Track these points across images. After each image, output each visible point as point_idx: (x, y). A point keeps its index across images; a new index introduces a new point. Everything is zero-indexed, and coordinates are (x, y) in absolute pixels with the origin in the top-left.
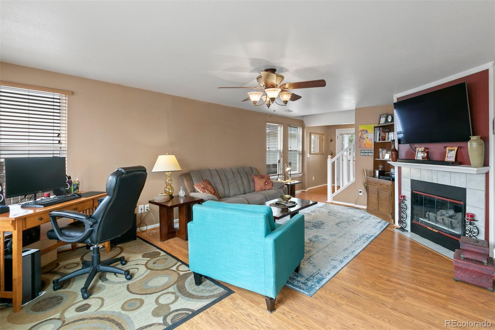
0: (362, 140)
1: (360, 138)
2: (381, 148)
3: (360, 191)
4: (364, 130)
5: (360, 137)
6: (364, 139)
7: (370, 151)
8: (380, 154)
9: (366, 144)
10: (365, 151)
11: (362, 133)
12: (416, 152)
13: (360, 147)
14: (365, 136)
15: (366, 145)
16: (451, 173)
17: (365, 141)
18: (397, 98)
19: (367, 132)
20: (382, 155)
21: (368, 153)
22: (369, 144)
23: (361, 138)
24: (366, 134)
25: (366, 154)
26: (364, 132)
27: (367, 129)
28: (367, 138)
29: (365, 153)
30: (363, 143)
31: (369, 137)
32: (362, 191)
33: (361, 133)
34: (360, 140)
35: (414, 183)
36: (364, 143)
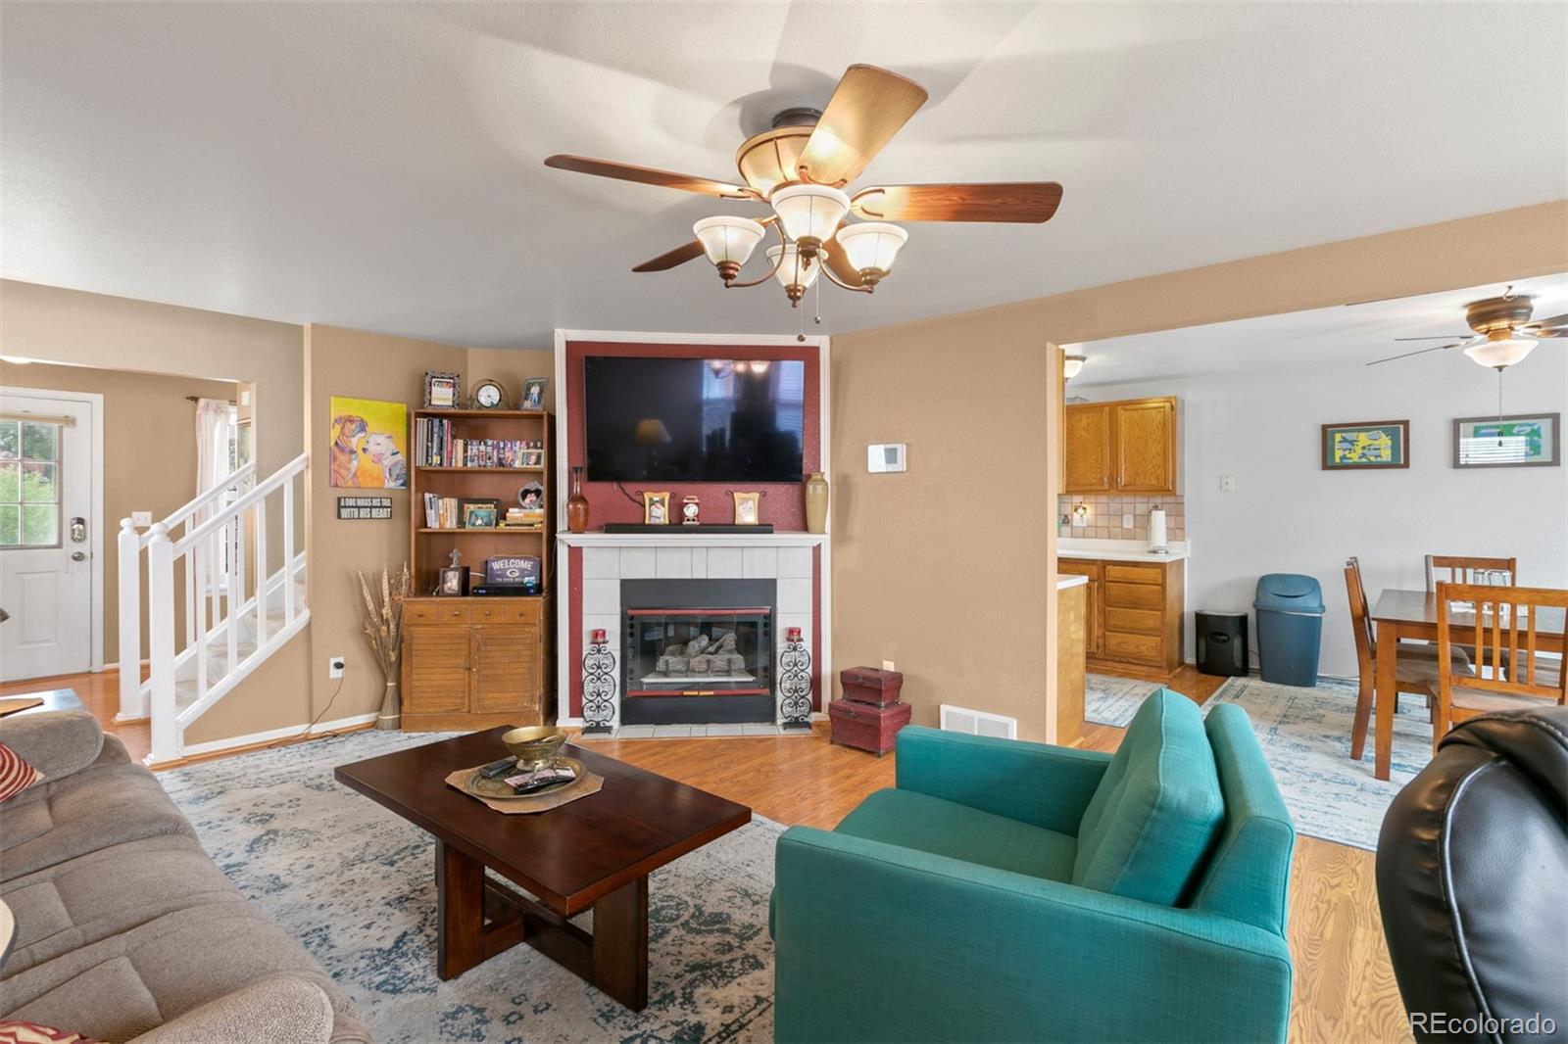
0: (342, 458)
1: (336, 450)
2: (430, 492)
3: (333, 661)
4: (350, 420)
5: (336, 443)
6: (352, 452)
7: (376, 502)
8: (428, 511)
9: (358, 474)
10: (360, 503)
11: (342, 428)
12: (644, 506)
13: (336, 486)
14: (355, 442)
15: (360, 480)
16: (745, 549)
17: (355, 463)
18: (567, 342)
19: (363, 427)
20: (438, 515)
21: (371, 507)
22: (371, 476)
23: (342, 450)
24: (360, 435)
25: (364, 513)
26: (353, 427)
27: (366, 418)
28: (364, 450)
29: (359, 507)
30: (349, 469)
31: (372, 448)
32: (341, 660)
33: (338, 427)
34: (335, 458)
36: (353, 471)
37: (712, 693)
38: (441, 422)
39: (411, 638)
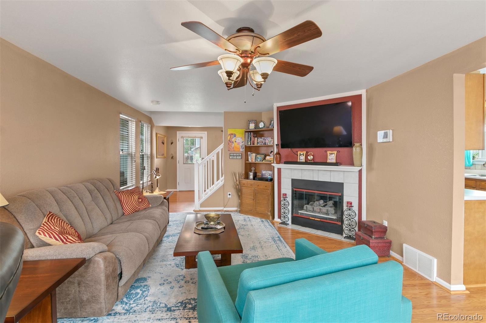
0: (230, 144)
1: (229, 142)
2: (249, 152)
3: (229, 193)
4: (232, 134)
5: (229, 140)
6: (233, 142)
7: (238, 155)
8: (249, 157)
9: (234, 147)
10: (234, 155)
11: (231, 136)
12: (298, 156)
13: (229, 151)
14: (233, 140)
15: (235, 149)
16: (331, 171)
17: (233, 145)
18: (277, 107)
19: (235, 136)
20: (251, 158)
21: (237, 156)
22: (237, 148)
23: (230, 142)
24: (235, 138)
25: (235, 157)
26: (233, 136)
27: (236, 133)
28: (235, 142)
29: (234, 156)
30: (232, 147)
31: (237, 141)
32: (230, 193)
33: (229, 136)
34: (229, 144)
35: (294, 182)
36: (233, 147)
37: (319, 220)
38: (251, 133)
39: (242, 190)
